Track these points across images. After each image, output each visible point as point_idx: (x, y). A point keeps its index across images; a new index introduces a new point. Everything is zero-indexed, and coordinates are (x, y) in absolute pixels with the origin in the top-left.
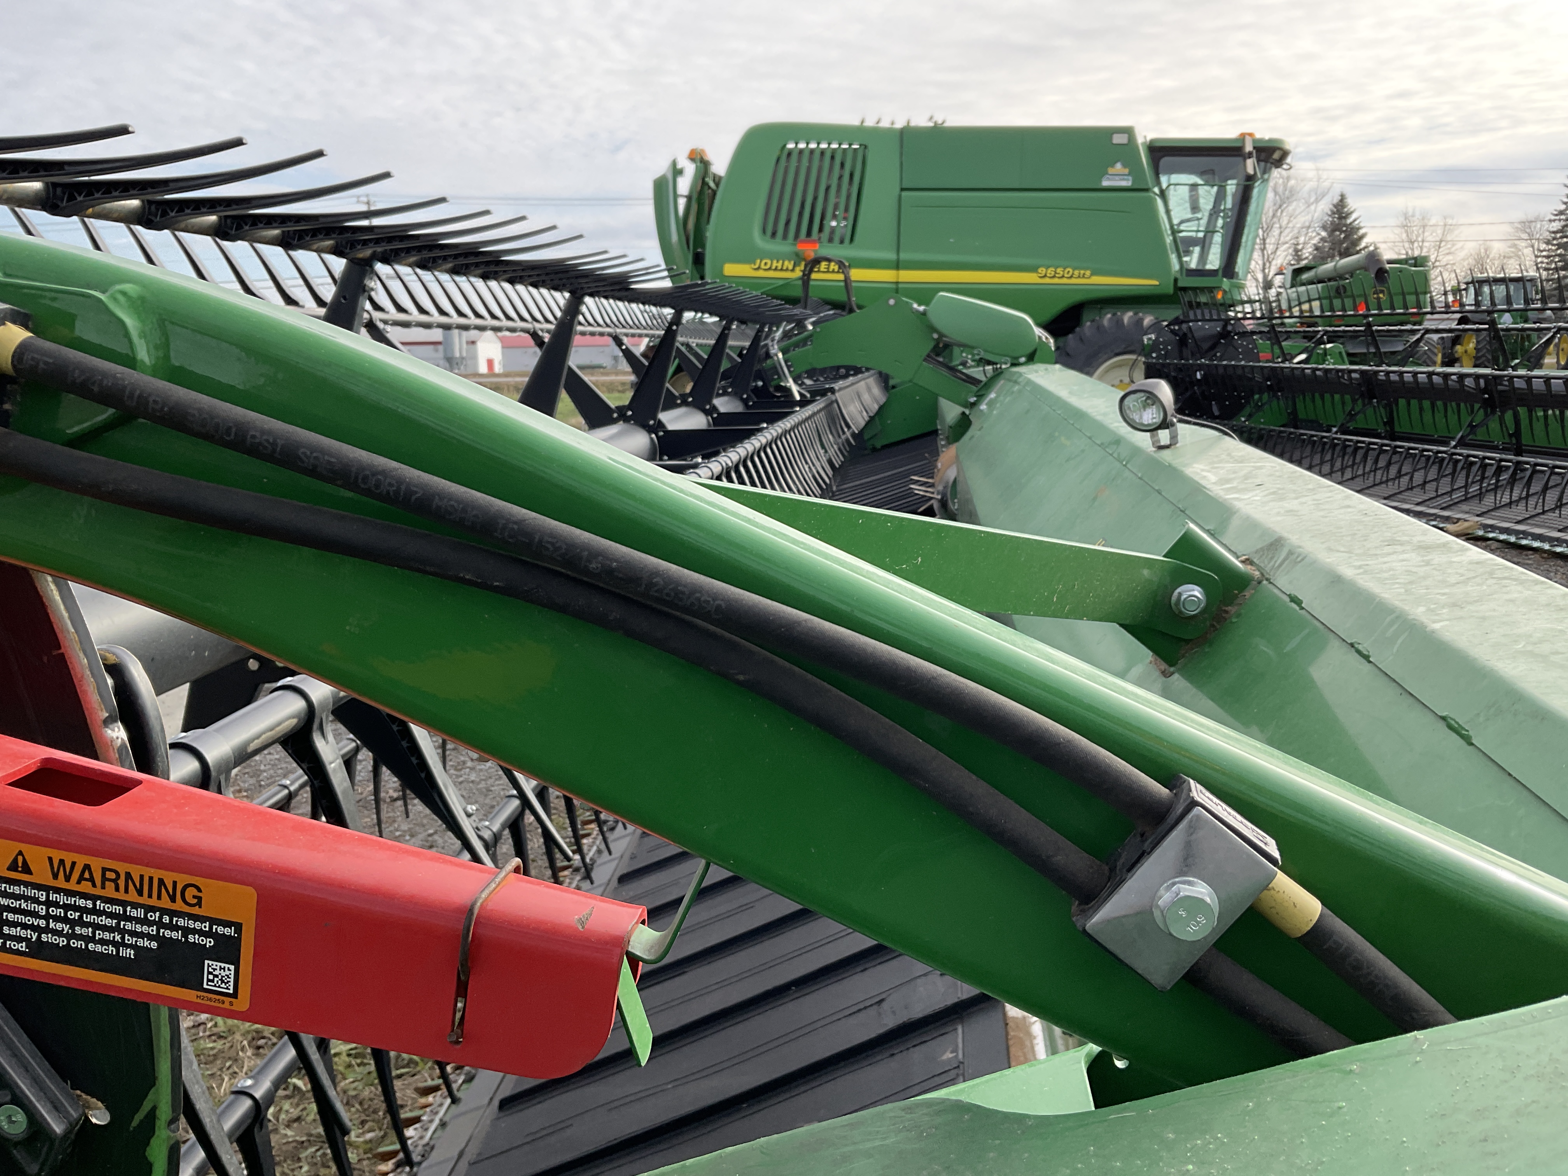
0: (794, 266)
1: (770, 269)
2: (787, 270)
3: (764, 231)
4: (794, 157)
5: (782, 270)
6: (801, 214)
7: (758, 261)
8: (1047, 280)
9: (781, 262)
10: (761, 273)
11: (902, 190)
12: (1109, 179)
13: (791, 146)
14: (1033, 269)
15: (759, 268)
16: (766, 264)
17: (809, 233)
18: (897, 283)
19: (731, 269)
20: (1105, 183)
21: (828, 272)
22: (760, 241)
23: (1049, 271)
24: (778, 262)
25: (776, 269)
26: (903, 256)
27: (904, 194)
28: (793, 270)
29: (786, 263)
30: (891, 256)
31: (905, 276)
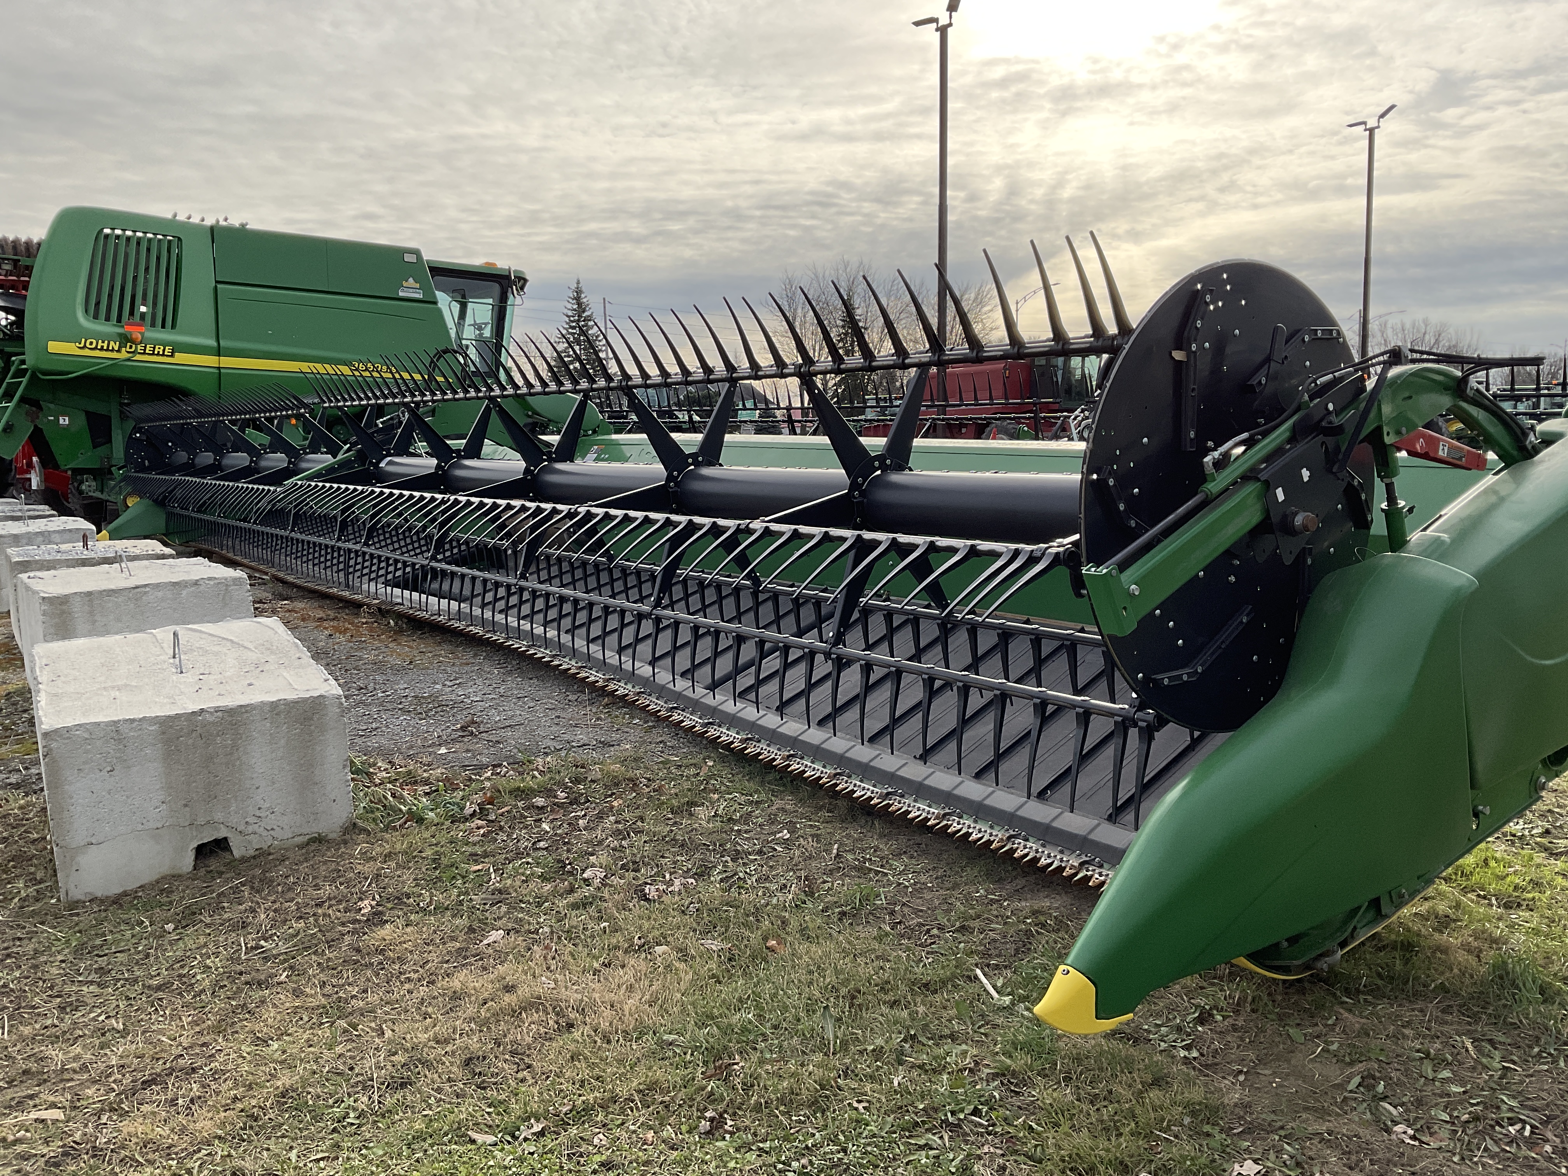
0: (120, 347)
1: (96, 348)
2: (113, 350)
3: (87, 311)
4: (112, 242)
5: (107, 350)
6: (110, 296)
8: (359, 373)
10: (86, 352)
11: (218, 282)
12: (403, 291)
13: (107, 231)
15: (85, 347)
16: (91, 343)
18: (219, 368)
19: (54, 347)
20: (401, 294)
21: (153, 354)
22: (83, 320)
23: (359, 364)
26: (223, 344)
27: (219, 286)
28: (119, 351)
30: (213, 343)
31: (227, 362)
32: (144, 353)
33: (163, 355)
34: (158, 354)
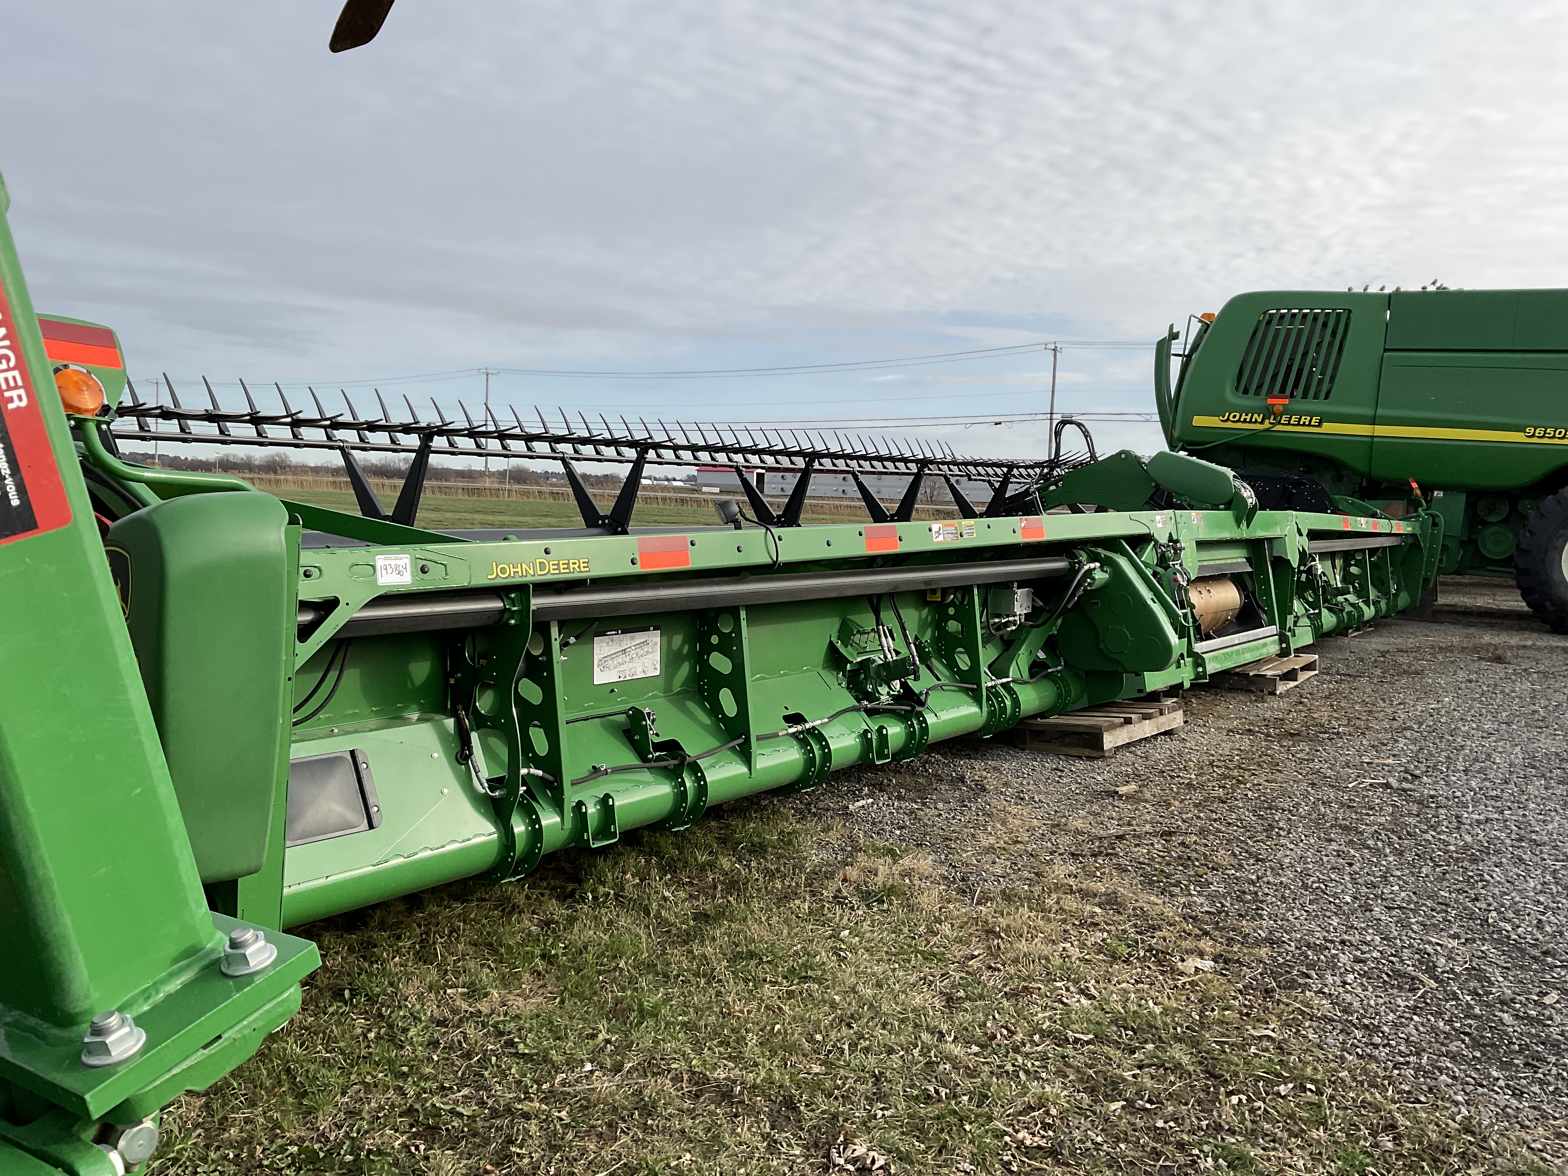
0: (1263, 419)
1: (1239, 421)
2: (1256, 421)
3: (1237, 388)
4: (1275, 321)
5: (1250, 422)
7: (1227, 414)
8: (1535, 440)
9: (1250, 415)
10: (1229, 425)
11: (1385, 350)
13: (1272, 311)
14: (1521, 429)
15: (1228, 419)
16: (1234, 417)
17: (1283, 390)
18: (1373, 437)
19: (1199, 421)
21: (1299, 425)
22: (1230, 395)
23: (1537, 431)
24: (1247, 415)
25: (1245, 421)
26: (1380, 412)
27: (1387, 354)
28: (1262, 422)
29: (1256, 416)
30: (1368, 412)
31: (1381, 430)
32: (1289, 424)
33: (1309, 425)
34: (1304, 425)
